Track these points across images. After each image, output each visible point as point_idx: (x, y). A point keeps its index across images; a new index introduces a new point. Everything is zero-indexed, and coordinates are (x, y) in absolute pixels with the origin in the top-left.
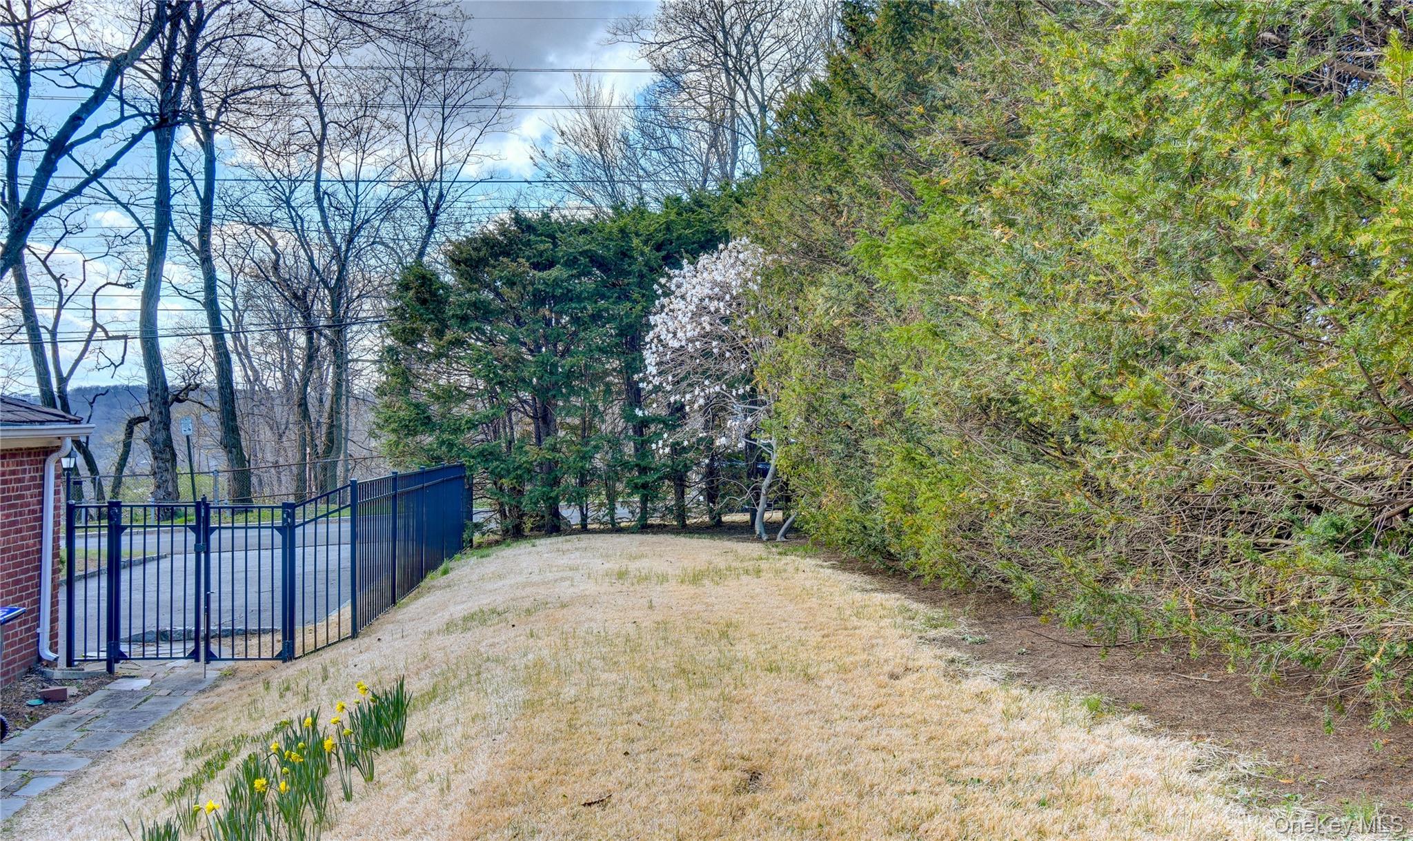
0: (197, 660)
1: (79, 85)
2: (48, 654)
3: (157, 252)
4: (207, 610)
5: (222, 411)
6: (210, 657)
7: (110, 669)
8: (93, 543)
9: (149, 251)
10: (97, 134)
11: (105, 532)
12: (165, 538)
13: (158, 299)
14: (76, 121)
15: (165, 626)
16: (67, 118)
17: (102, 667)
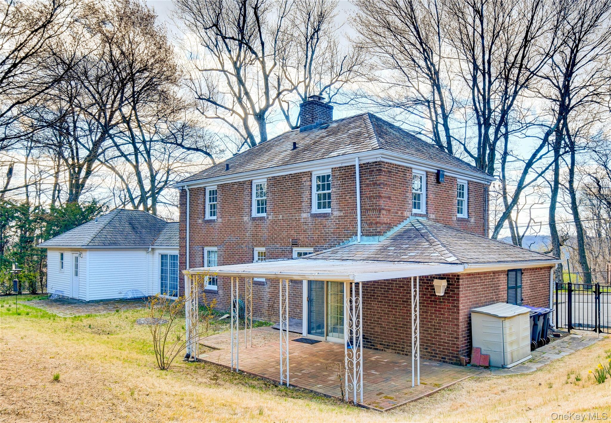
0: (596, 332)
1: (527, 136)
2: (551, 324)
3: (555, 192)
4: (599, 317)
5: (579, 249)
6: (600, 332)
7: (569, 331)
8: (563, 296)
9: (552, 192)
10: (540, 158)
11: (567, 293)
12: (585, 296)
13: (555, 209)
14: (534, 155)
15: (581, 322)
16: (531, 155)
17: (567, 330)
